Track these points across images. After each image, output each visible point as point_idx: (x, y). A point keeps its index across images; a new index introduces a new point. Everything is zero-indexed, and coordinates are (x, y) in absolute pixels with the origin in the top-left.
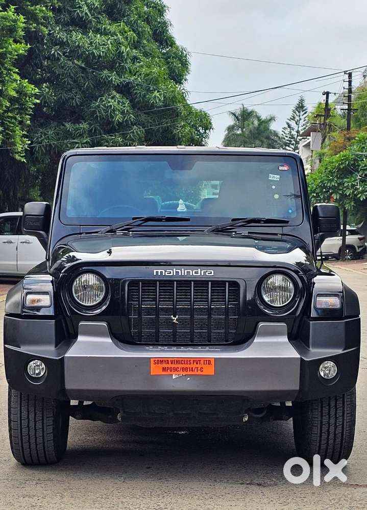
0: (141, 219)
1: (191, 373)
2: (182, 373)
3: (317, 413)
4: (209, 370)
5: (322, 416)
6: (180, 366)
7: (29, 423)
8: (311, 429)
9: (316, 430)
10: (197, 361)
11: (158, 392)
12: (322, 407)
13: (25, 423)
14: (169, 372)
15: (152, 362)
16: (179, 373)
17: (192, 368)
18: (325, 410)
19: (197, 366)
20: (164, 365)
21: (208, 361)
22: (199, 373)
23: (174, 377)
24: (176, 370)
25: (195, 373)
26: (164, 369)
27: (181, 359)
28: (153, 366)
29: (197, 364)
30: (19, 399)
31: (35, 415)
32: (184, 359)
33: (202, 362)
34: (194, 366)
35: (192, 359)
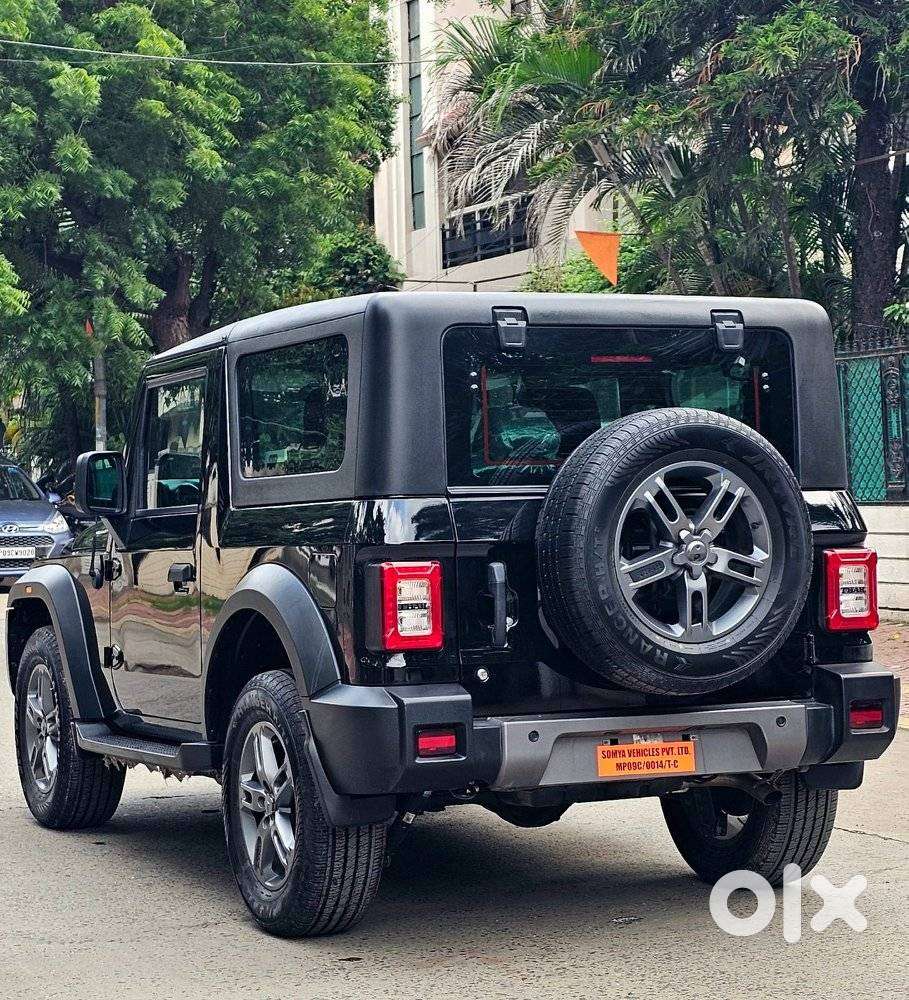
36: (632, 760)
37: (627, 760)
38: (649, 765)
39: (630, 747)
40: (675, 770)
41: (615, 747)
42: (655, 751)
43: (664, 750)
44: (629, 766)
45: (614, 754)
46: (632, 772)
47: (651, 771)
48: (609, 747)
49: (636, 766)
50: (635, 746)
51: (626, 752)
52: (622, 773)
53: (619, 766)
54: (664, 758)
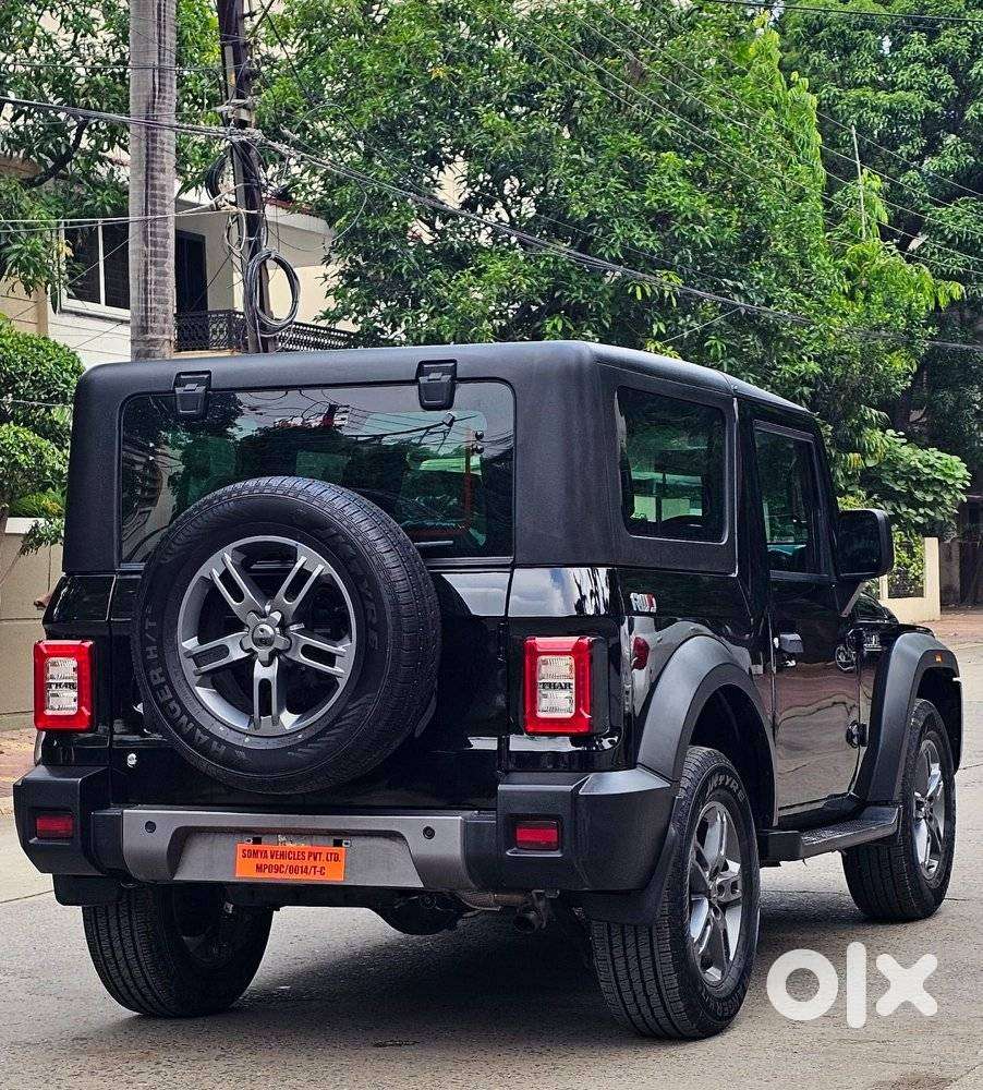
36: (274, 862)
37: (269, 861)
38: (293, 870)
39: (275, 848)
40: (322, 878)
41: (257, 847)
42: (300, 855)
43: (310, 854)
44: (270, 868)
45: (255, 854)
46: (273, 875)
47: (294, 876)
48: (250, 846)
49: (278, 869)
50: (280, 848)
51: (269, 853)
52: (260, 875)
53: (259, 868)
54: (310, 863)
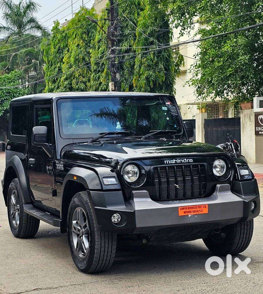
0: (106, 134)
1: (197, 213)
2: (193, 214)
3: (239, 229)
4: (206, 211)
5: (241, 230)
6: (192, 210)
7: (105, 249)
8: (235, 237)
9: (238, 237)
10: (200, 206)
11: (187, 224)
12: (241, 225)
13: (103, 249)
14: (187, 214)
15: (179, 209)
16: (191, 214)
17: (198, 210)
18: (243, 227)
19: (200, 209)
20: (185, 210)
21: (205, 206)
22: (201, 213)
23: (189, 216)
24: (190, 212)
25: (199, 213)
26: (185, 212)
27: (192, 206)
28: (180, 211)
29: (200, 208)
30: (100, 236)
31: (108, 244)
32: (194, 206)
33: (202, 207)
34: (198, 209)
35: (197, 206)
